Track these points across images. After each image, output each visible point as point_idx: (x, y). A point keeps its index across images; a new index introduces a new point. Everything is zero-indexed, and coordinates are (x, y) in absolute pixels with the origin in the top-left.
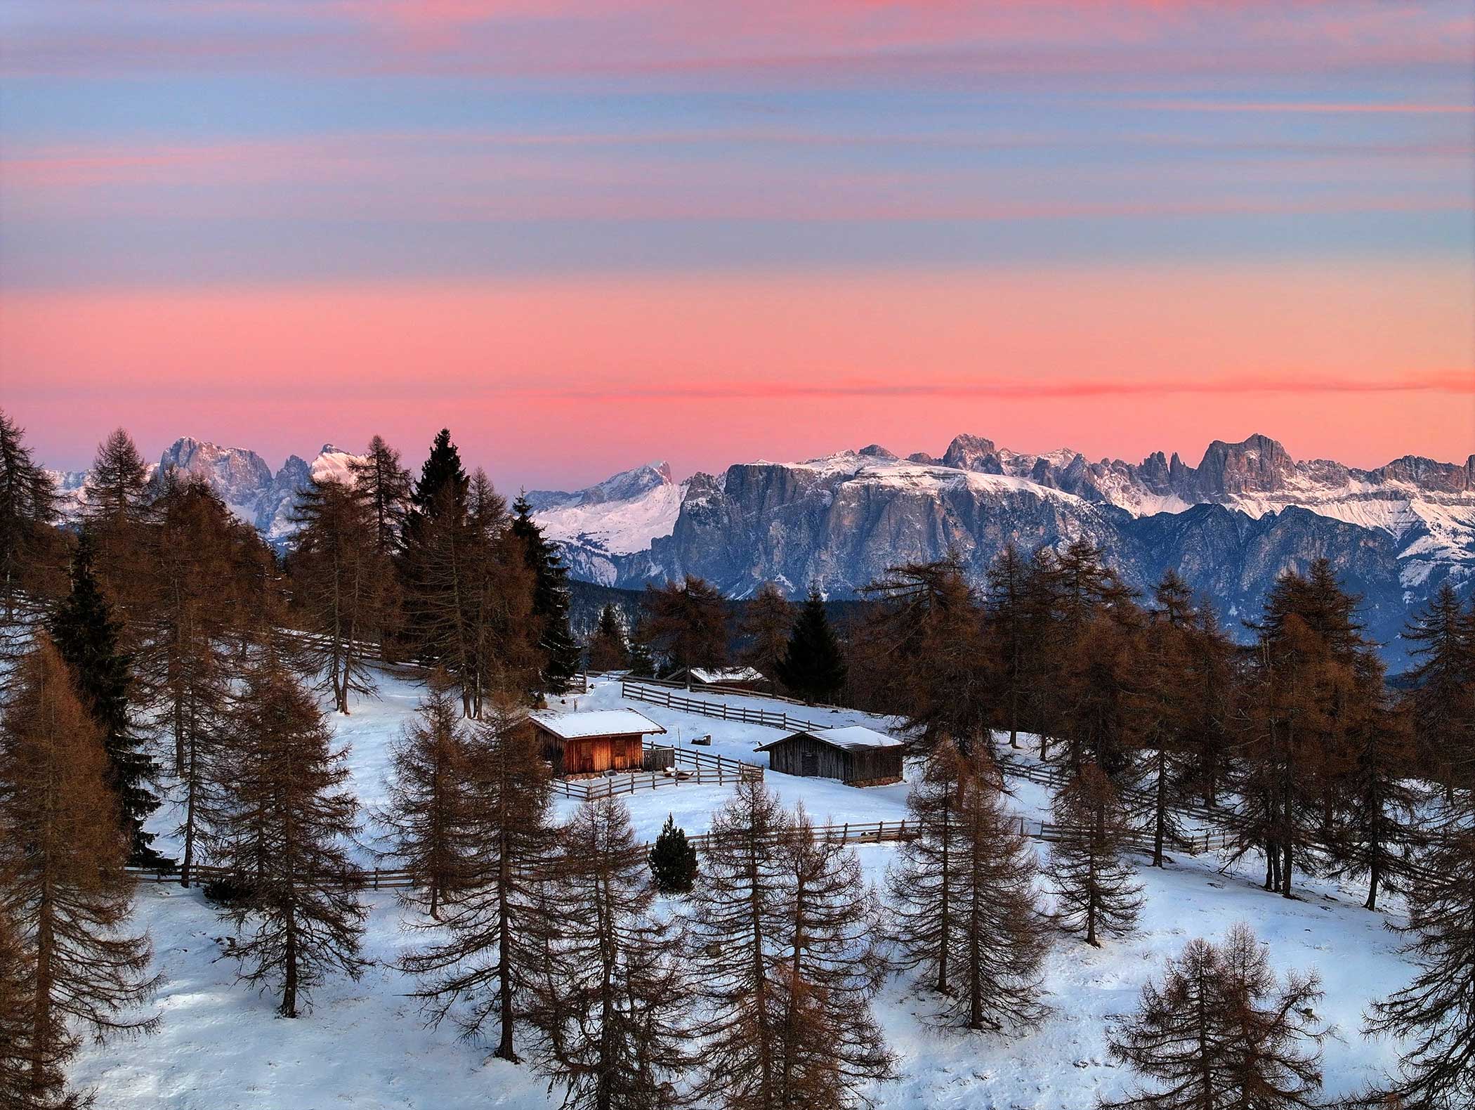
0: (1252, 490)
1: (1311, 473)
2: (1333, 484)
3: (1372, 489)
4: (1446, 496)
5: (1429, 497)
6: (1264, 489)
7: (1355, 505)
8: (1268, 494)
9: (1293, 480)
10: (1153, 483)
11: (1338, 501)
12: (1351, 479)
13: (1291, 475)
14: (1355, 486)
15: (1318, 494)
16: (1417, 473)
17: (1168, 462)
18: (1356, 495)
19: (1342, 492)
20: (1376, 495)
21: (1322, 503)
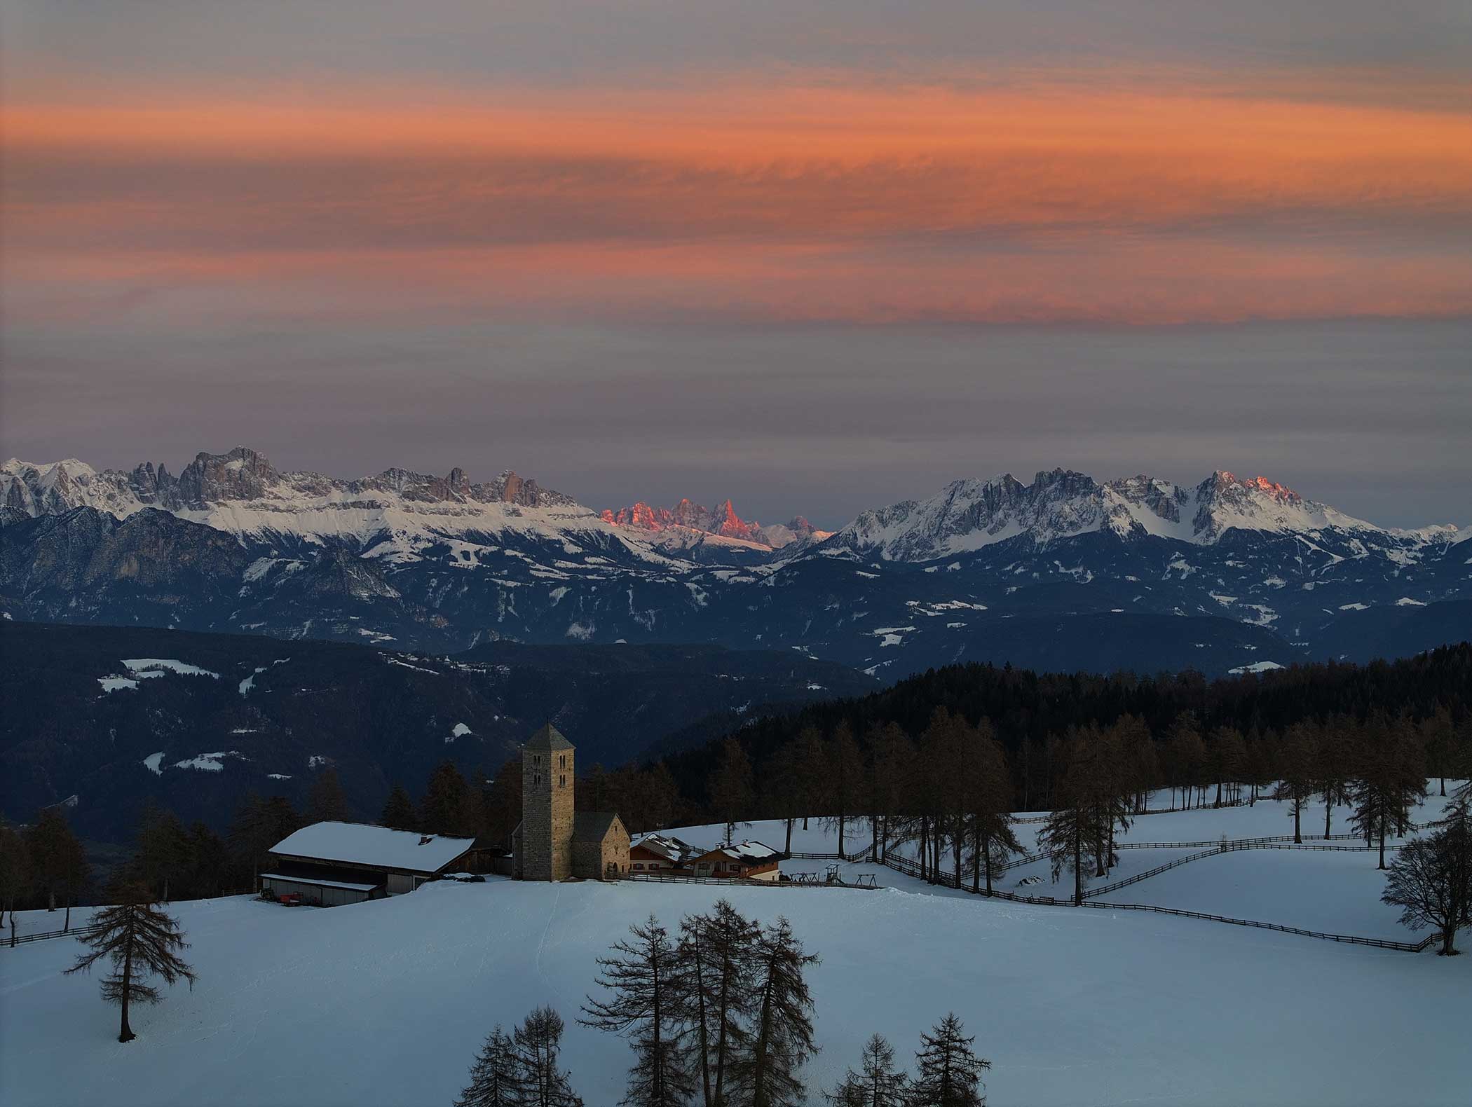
0: (230, 498)
1: (294, 483)
2: (315, 494)
3: (352, 498)
4: (424, 505)
5: (408, 507)
6: (243, 497)
7: (332, 512)
8: (246, 502)
9: (275, 490)
10: (141, 492)
11: (318, 509)
12: (333, 488)
13: (274, 484)
14: (337, 496)
15: (297, 503)
16: (399, 484)
17: (156, 472)
18: (335, 504)
19: (322, 501)
20: (354, 504)
21: (301, 511)
